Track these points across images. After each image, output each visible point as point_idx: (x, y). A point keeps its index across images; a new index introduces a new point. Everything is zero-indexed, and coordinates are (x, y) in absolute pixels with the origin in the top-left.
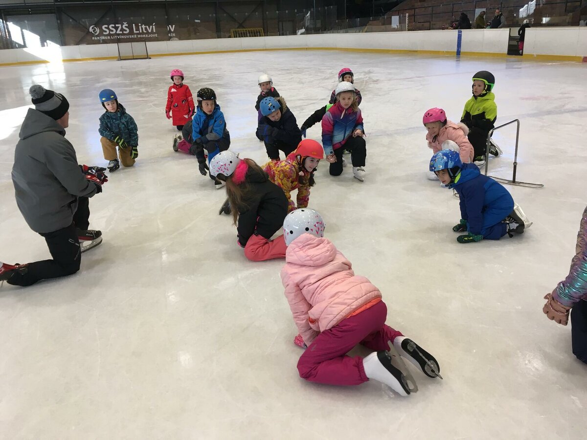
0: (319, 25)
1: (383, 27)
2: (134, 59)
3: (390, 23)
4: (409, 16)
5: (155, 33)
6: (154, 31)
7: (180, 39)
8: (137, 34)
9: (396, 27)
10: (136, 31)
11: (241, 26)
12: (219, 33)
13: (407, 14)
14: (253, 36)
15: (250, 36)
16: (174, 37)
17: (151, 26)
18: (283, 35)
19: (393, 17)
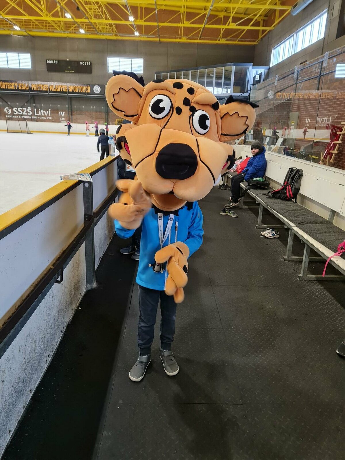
5: (49, 117)
6: (50, 115)
8: (37, 116)
10: (37, 113)
17: (47, 112)
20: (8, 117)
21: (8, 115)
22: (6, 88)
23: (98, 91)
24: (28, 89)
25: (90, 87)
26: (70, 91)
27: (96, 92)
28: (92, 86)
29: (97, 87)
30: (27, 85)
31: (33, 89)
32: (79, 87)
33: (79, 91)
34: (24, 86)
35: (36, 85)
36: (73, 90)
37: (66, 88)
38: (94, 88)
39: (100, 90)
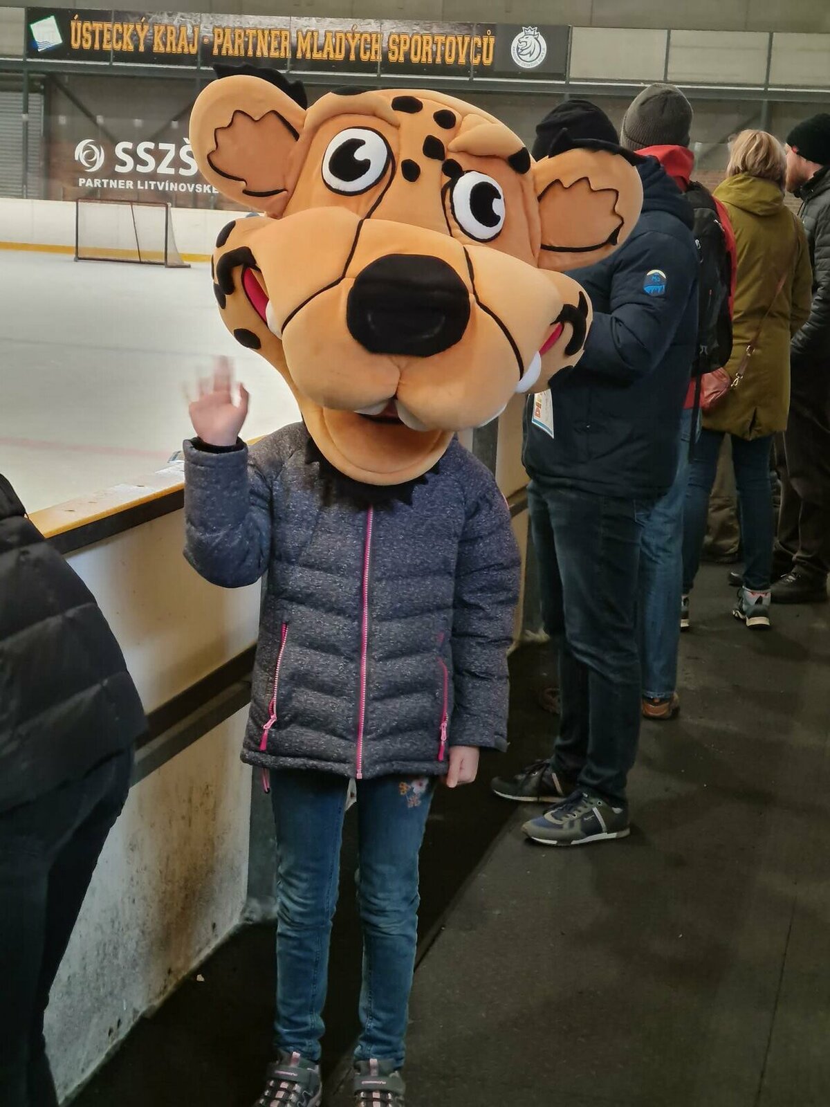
20: (89, 183)
21: (87, 176)
22: (97, 46)
23: (535, 55)
24: (194, 51)
25: (492, 40)
26: (392, 58)
27: (521, 64)
28: (506, 33)
29: (531, 39)
30: (190, 32)
31: (216, 52)
32: (440, 39)
33: (439, 60)
34: (178, 39)
35: (233, 29)
36: (407, 55)
37: (375, 46)
38: (515, 43)
39: (544, 52)
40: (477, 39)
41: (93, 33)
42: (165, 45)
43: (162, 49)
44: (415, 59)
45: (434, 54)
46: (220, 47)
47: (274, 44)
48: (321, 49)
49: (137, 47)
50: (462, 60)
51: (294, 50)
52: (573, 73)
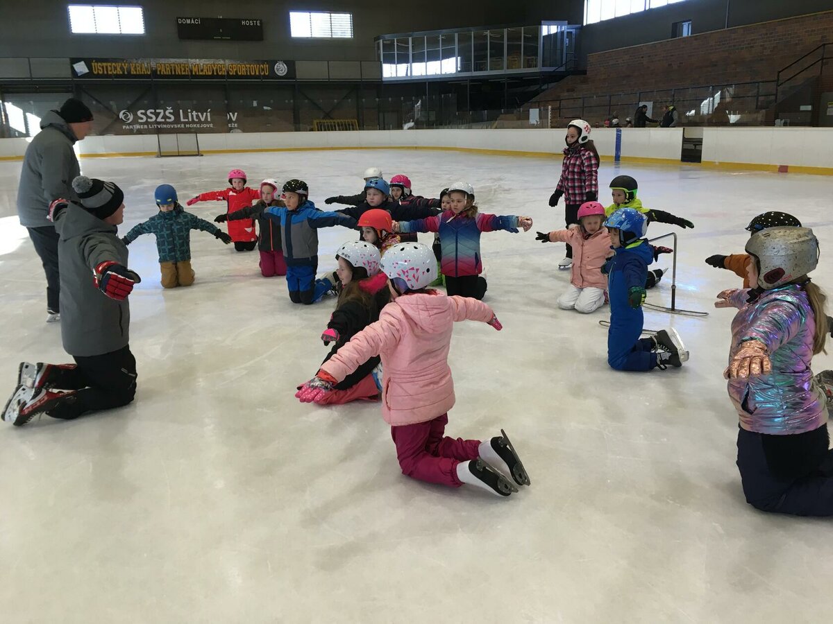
0: (433, 118)
1: (519, 122)
2: (179, 156)
3: (528, 118)
4: (552, 109)
5: (209, 123)
6: (209, 120)
7: (244, 131)
8: (185, 123)
9: (535, 123)
10: (184, 119)
11: (327, 116)
12: (297, 124)
13: (550, 107)
14: (343, 130)
15: (339, 130)
16: (235, 128)
17: (205, 114)
18: (384, 129)
19: (531, 110)
20: (127, 127)
21: (126, 124)
23: (283, 71)
24: (149, 73)
25: (267, 66)
26: (231, 74)
27: (279, 74)
28: (272, 63)
29: (281, 65)
30: (146, 65)
31: (158, 73)
33: (248, 74)
34: (141, 68)
35: (165, 64)
36: (236, 72)
37: (223, 69)
38: (276, 67)
39: (286, 71)
40: (262, 66)
41: (103, 67)
42: (136, 71)
43: (135, 73)
44: (240, 74)
45: (247, 71)
46: (160, 71)
47: (183, 69)
48: (202, 71)
49: (124, 72)
50: (257, 73)
51: (191, 71)
52: (297, 77)
